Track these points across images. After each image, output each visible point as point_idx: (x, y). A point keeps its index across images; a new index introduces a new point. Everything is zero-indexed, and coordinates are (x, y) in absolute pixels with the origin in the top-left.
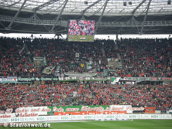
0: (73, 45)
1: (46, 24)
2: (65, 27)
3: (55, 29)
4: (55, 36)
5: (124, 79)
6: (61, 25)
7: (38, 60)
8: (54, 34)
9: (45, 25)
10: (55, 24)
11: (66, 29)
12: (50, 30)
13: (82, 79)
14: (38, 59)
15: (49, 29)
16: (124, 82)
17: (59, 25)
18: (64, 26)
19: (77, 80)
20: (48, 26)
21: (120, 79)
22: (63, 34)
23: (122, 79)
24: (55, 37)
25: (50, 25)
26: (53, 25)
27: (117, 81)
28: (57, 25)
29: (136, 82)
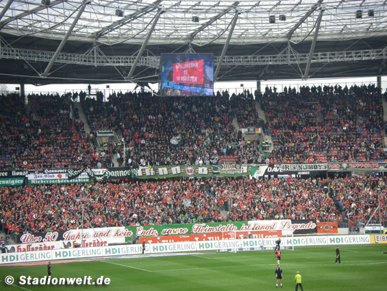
0: (174, 104)
1: (118, 64)
2: (155, 69)
3: (134, 74)
4: (137, 87)
5: (275, 170)
6: (147, 65)
7: (104, 135)
8: (135, 82)
9: (117, 67)
10: (136, 63)
11: (158, 73)
12: (126, 75)
13: (191, 171)
14: (102, 133)
15: (125, 73)
16: (276, 174)
17: (144, 64)
18: (154, 67)
19: (181, 175)
20: (122, 67)
21: (267, 170)
22: (153, 83)
23: (270, 170)
24: (135, 88)
25: (126, 65)
26: (132, 65)
27: (262, 175)
28: (139, 65)
29: (299, 173)
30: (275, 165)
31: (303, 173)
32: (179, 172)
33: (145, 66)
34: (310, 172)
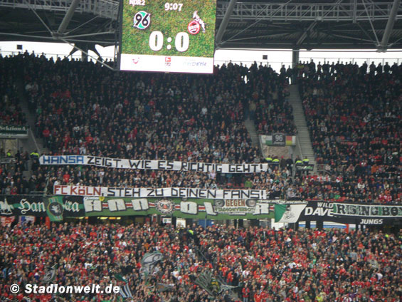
0: (138, 84)
1: (39, 7)
2: (109, 20)
3: (71, 25)
4: (74, 50)
5: (320, 212)
6: (94, 12)
7: (10, 136)
8: (70, 42)
9: (38, 11)
10: (74, 8)
11: (114, 27)
12: (55, 28)
13: (167, 207)
14: (9, 132)
15: (52, 23)
16: (320, 220)
17: (89, 10)
18: (107, 16)
19: (149, 212)
20: (48, 12)
21: (304, 211)
22: (104, 45)
23: (310, 212)
24: (71, 53)
25: (55, 8)
26: (68, 10)
27: (294, 220)
28: (80, 10)
29: (363, 221)
30: (320, 204)
31: (370, 222)
32: (145, 207)
33: (92, 14)
34: (384, 219)
